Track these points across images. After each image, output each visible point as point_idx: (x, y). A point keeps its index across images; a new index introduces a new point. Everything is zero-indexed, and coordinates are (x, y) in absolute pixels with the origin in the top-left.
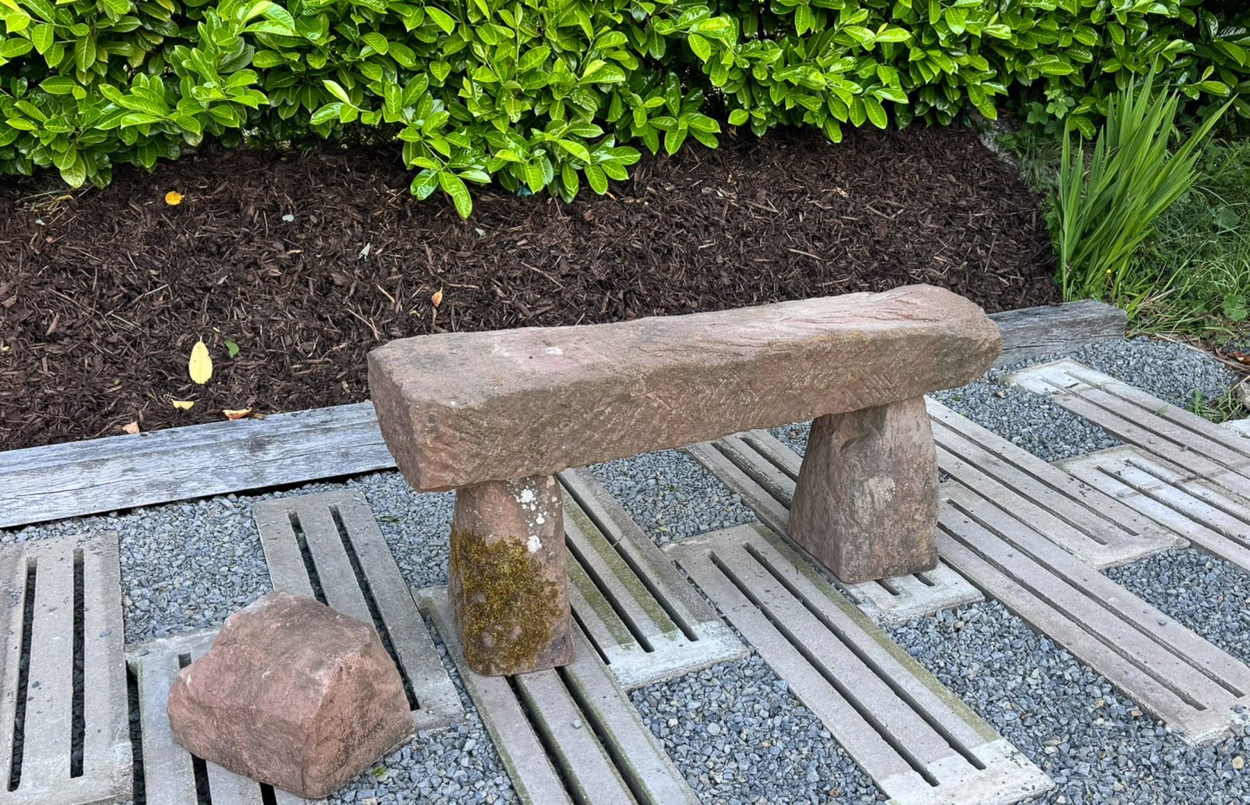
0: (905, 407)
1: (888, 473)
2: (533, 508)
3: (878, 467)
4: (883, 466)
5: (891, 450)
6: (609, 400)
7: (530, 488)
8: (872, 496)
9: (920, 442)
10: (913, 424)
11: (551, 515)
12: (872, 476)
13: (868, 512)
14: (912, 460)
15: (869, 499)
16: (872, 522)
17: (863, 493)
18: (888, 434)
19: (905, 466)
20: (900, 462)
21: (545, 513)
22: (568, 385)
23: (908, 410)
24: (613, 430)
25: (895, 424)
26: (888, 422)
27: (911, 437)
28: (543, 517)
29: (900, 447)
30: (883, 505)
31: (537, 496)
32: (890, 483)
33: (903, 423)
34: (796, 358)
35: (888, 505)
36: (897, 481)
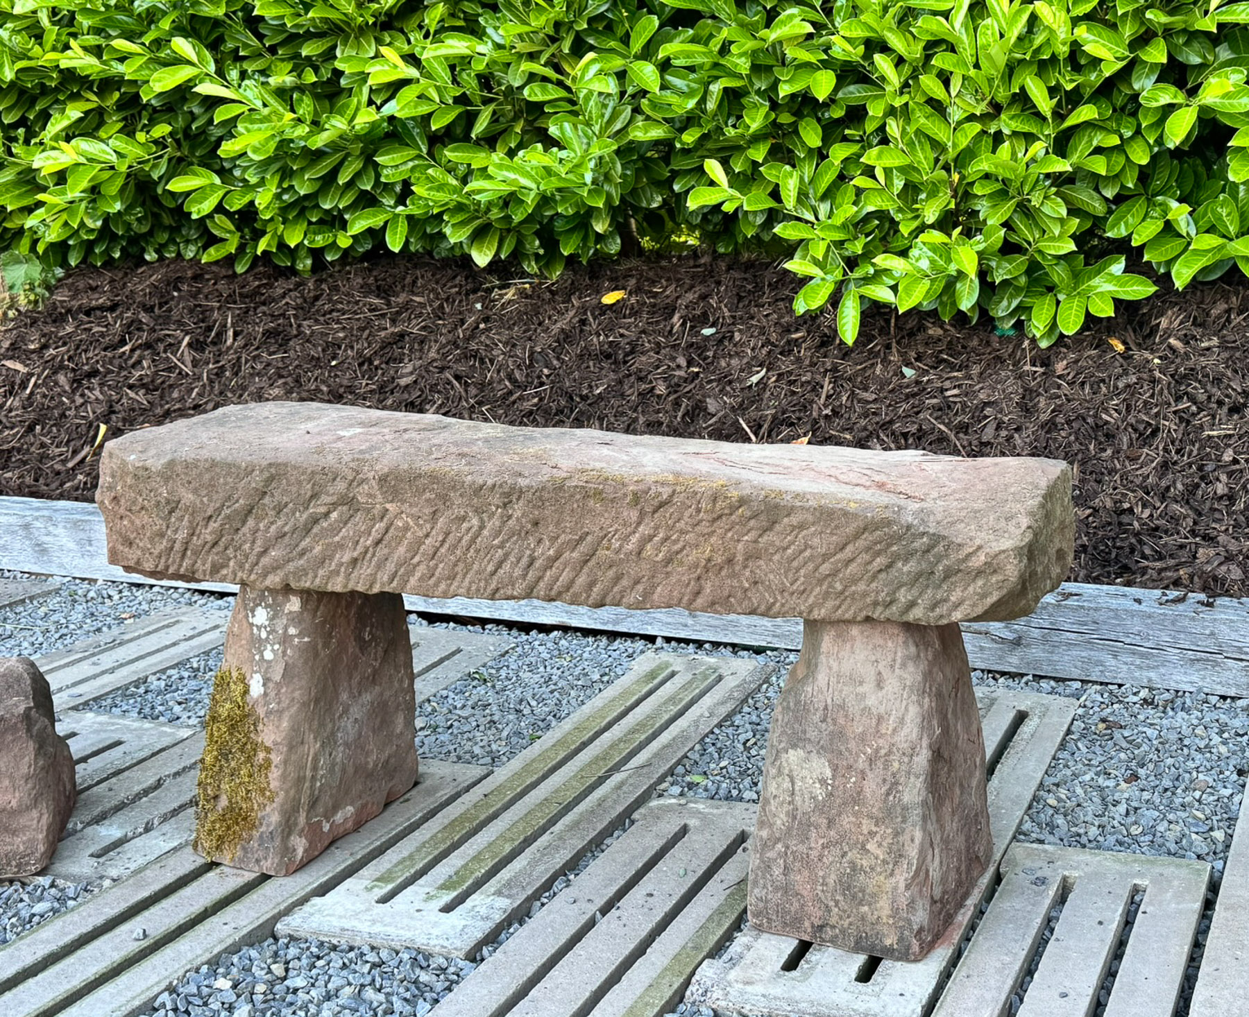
0: (853, 639)
1: (821, 751)
2: (264, 635)
3: (804, 732)
4: (812, 734)
5: (826, 708)
6: (329, 500)
7: (266, 607)
8: (793, 784)
9: (882, 710)
10: (869, 673)
11: (284, 653)
12: (794, 746)
13: (786, 807)
14: (862, 739)
15: (787, 784)
16: (789, 829)
17: (780, 773)
18: (822, 678)
19: (852, 745)
20: (840, 735)
21: (276, 647)
22: (265, 463)
23: (858, 644)
24: (340, 546)
25: (835, 665)
26: (823, 658)
27: (863, 697)
28: (273, 650)
29: (842, 707)
30: (808, 806)
31: (271, 619)
32: (821, 767)
33: (846, 667)
34: (612, 501)
35: (820, 808)
36: (835, 769)
